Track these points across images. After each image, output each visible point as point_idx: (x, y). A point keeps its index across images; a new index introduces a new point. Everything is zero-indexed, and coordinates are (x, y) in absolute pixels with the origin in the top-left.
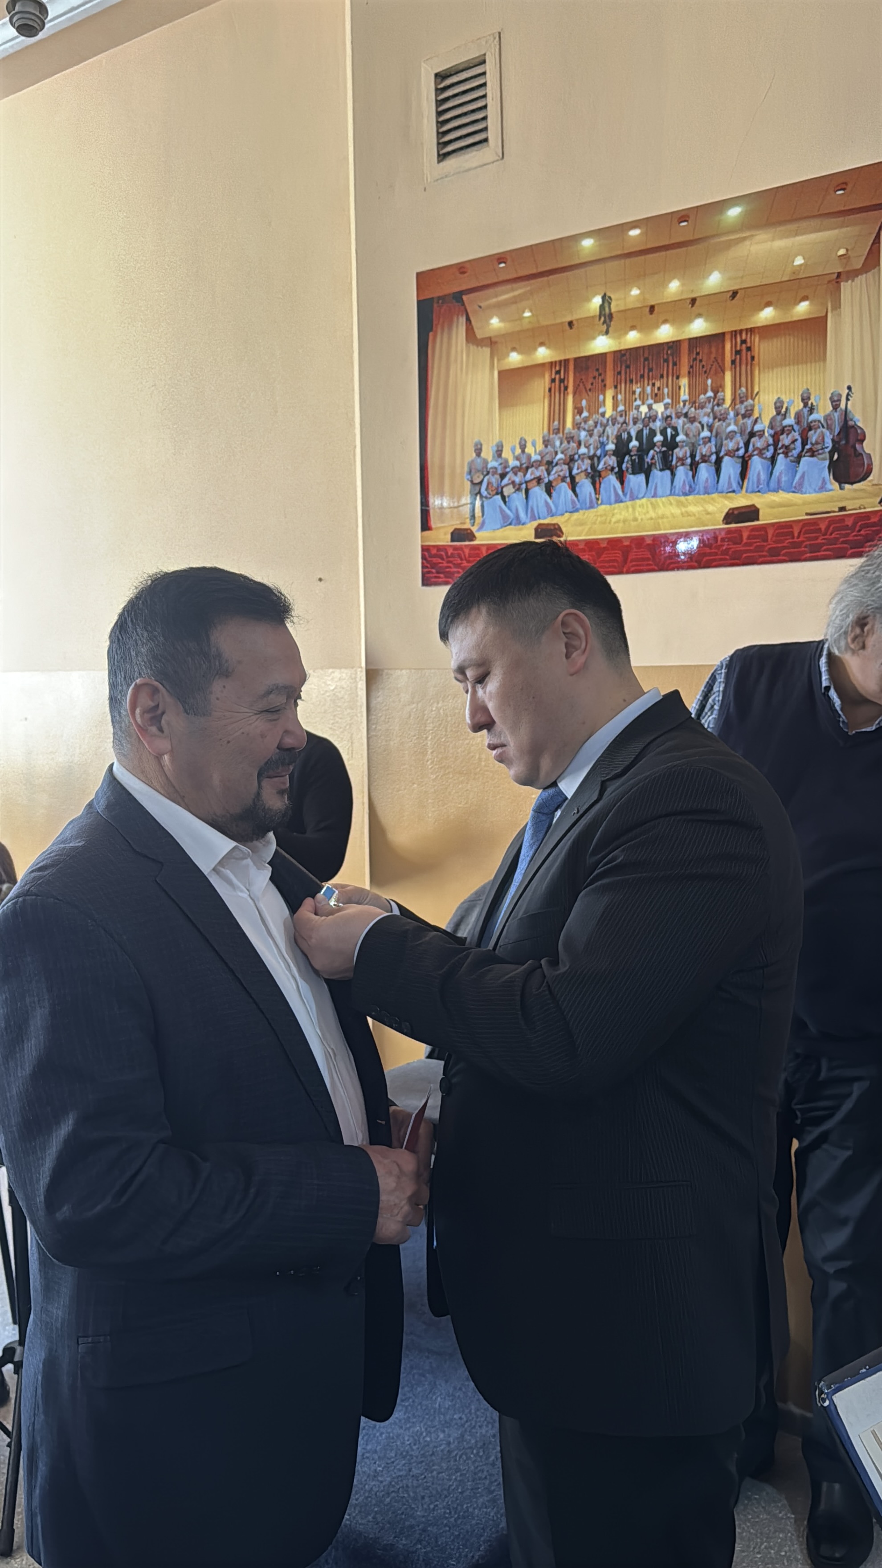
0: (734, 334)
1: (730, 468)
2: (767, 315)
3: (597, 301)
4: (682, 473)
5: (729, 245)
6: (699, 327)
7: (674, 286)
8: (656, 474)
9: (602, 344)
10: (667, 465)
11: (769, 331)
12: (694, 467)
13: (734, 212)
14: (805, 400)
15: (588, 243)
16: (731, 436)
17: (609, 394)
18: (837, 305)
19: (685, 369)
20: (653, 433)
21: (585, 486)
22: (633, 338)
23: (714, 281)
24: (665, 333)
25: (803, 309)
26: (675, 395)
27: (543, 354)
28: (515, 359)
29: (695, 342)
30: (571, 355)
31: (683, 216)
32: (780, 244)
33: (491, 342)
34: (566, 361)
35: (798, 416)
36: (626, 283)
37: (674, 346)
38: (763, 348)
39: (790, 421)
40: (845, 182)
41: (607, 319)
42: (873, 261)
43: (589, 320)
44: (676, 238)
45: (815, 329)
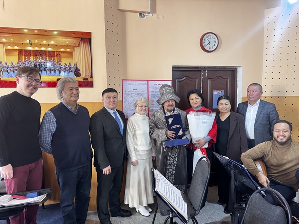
0: (57, 51)
1: (57, 72)
2: (62, 50)
3: (28, 41)
4: (48, 72)
5: (55, 37)
6: (50, 49)
7: (45, 42)
9: (30, 48)
10: (45, 70)
11: (63, 52)
13: (55, 33)
14: (70, 64)
15: (26, 31)
16: (57, 67)
17: (32, 57)
18: (74, 51)
19: (48, 55)
20: (42, 65)
22: (37, 49)
23: (52, 43)
24: (43, 49)
25: (68, 50)
26: (46, 60)
27: (16, 48)
28: (9, 47)
29: (49, 51)
31: (46, 31)
32: (65, 40)
33: (3, 43)
34: (22, 50)
35: (69, 66)
36: (36, 39)
37: (45, 51)
38: (62, 55)
39: (67, 66)
40: (74, 33)
41: (31, 44)
42: (79, 45)
43: (27, 44)
44: (45, 34)
45: (71, 53)
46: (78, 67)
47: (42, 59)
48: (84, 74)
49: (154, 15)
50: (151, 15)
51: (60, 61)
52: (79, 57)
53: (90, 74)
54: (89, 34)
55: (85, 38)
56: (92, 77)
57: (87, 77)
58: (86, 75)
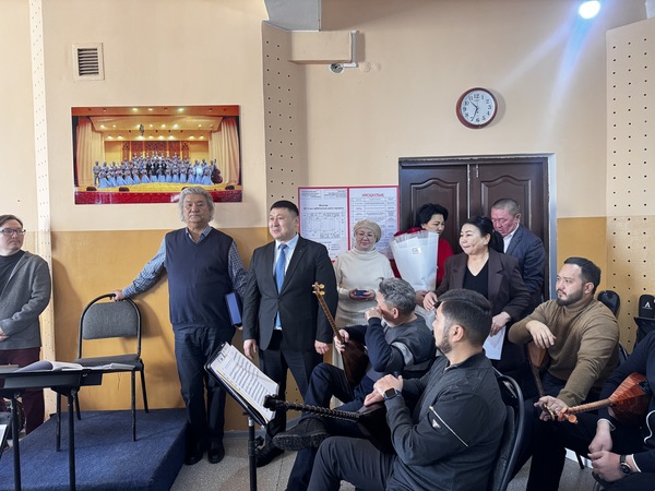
0: (182, 141)
1: (183, 177)
2: (192, 138)
3: (139, 126)
4: (168, 176)
5: (180, 118)
6: (171, 138)
7: (163, 126)
8: (160, 176)
9: (140, 138)
10: (163, 174)
11: (192, 142)
12: (172, 175)
13: (181, 110)
14: (204, 161)
15: (135, 110)
16: (183, 168)
17: (144, 152)
18: (211, 139)
19: (168, 149)
20: (158, 165)
21: (137, 177)
22: (151, 138)
23: (176, 127)
24: (161, 138)
25: (202, 138)
26: (165, 156)
27: (120, 138)
28: (110, 138)
29: (170, 142)
30: (130, 140)
31: (166, 108)
32: (195, 121)
33: (101, 132)
34: (129, 142)
35: (202, 165)
36: (149, 123)
37: (164, 142)
38: (191, 146)
39: (199, 166)
40: (211, 108)
41: (142, 131)
42: (219, 129)
43: (136, 131)
44: (164, 113)
45: (205, 143)
46: (218, 167)
47: (160, 155)
48: (227, 178)
49: (360, 64)
50: (354, 64)
51: (188, 158)
52: (219, 149)
53: (237, 179)
54: (237, 108)
55: (230, 117)
56: (240, 183)
57: (233, 184)
58: (230, 181)
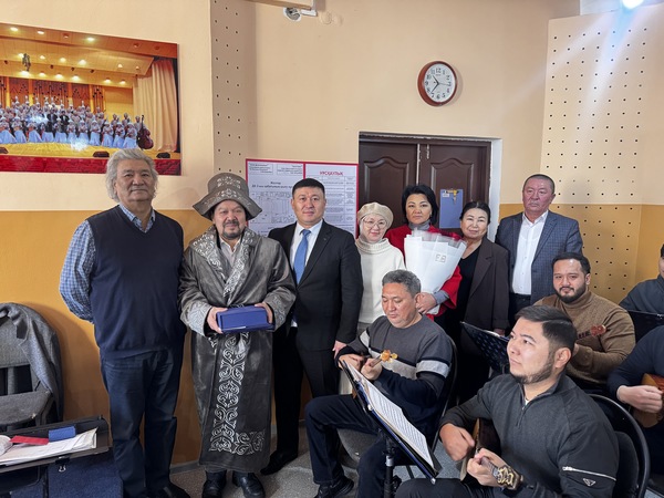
0: (93, 86)
1: (95, 136)
2: (108, 82)
3: (21, 56)
4: (72, 135)
5: (89, 51)
6: (76, 79)
7: (63, 60)
8: (59, 133)
9: (25, 74)
11: (108, 88)
12: (78, 133)
13: (91, 40)
14: (126, 117)
15: (14, 30)
17: (31, 97)
18: (137, 86)
19: (71, 94)
21: (20, 133)
22: (42, 76)
23: (82, 63)
24: (59, 78)
25: (123, 84)
26: (66, 104)
29: (74, 85)
30: (7, 75)
31: (66, 34)
32: (113, 58)
34: (4, 78)
35: (123, 122)
36: (39, 52)
37: (64, 85)
38: (107, 95)
40: (137, 43)
41: (27, 65)
42: (149, 74)
43: (17, 63)
44: (63, 41)
45: (128, 92)
46: (147, 127)
47: (57, 102)
48: (159, 142)
50: (313, 13)
51: (102, 110)
52: (147, 103)
53: (174, 144)
54: (174, 47)
55: (164, 58)
56: (178, 150)
57: (168, 151)
58: (164, 147)
